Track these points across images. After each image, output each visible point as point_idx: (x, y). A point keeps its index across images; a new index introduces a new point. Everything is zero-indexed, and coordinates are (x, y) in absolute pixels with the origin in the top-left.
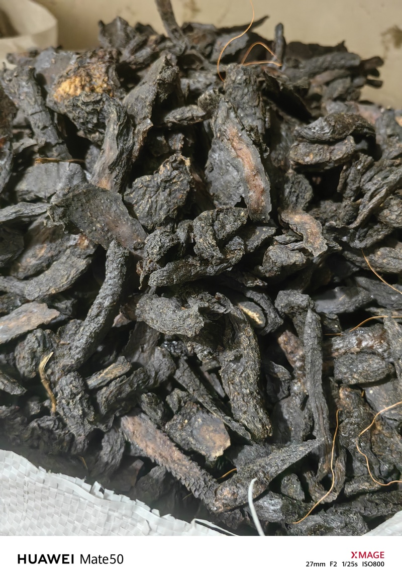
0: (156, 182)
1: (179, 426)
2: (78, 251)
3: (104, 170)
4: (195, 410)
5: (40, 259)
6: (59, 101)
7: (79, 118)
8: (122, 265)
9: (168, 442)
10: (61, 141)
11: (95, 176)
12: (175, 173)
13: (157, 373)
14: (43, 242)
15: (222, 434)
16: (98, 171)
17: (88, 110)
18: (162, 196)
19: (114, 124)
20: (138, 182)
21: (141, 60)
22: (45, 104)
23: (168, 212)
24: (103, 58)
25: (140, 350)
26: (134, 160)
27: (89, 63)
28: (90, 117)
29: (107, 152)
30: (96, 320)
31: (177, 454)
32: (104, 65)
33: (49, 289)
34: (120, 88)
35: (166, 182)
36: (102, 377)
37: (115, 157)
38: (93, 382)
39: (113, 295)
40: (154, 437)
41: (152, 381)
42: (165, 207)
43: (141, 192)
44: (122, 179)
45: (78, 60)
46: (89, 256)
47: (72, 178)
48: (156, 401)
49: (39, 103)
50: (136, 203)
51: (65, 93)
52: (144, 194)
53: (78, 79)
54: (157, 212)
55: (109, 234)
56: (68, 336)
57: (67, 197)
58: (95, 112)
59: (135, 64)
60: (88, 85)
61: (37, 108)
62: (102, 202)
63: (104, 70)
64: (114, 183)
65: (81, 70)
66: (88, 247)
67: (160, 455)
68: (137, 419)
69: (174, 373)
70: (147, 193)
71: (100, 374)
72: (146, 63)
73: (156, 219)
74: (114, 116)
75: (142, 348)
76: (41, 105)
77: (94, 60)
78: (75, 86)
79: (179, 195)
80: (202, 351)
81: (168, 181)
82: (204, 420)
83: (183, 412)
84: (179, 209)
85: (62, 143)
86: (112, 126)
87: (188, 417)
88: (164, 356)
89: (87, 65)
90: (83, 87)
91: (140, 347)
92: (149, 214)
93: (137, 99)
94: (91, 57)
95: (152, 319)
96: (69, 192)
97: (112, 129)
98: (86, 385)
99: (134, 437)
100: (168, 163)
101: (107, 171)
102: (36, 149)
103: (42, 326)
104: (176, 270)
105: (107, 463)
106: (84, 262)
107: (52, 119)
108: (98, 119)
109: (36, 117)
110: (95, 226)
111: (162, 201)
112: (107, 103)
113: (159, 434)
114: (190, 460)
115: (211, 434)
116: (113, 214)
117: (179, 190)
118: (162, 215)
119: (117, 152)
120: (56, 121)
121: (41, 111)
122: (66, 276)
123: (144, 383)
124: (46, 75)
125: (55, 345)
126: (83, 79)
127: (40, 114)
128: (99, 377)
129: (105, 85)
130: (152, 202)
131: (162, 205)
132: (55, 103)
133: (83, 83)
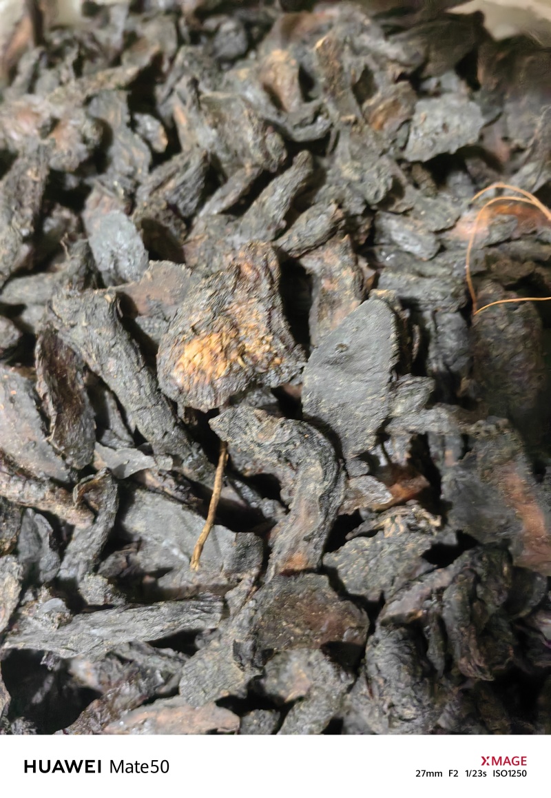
0: (379, 547)
3: (297, 542)
6: (187, 386)
11: (283, 554)
16: (288, 546)
19: (316, 480)
22: (157, 386)
27: (230, 303)
29: (302, 518)
32: (261, 307)
33: (219, 691)
37: (316, 526)
45: (212, 300)
47: (243, 555)
50: (343, 567)
51: (194, 368)
54: (376, 578)
57: (256, 620)
60: (234, 345)
61: (146, 401)
64: (313, 554)
65: (220, 318)
74: (316, 470)
76: (152, 392)
77: (240, 294)
86: (312, 485)
90: (226, 351)
97: (311, 488)
101: (302, 543)
119: (321, 520)
121: (154, 405)
124: (135, 296)
126: (225, 334)
127: (153, 410)
129: (267, 347)
130: (370, 569)
132: (181, 392)
133: (225, 342)
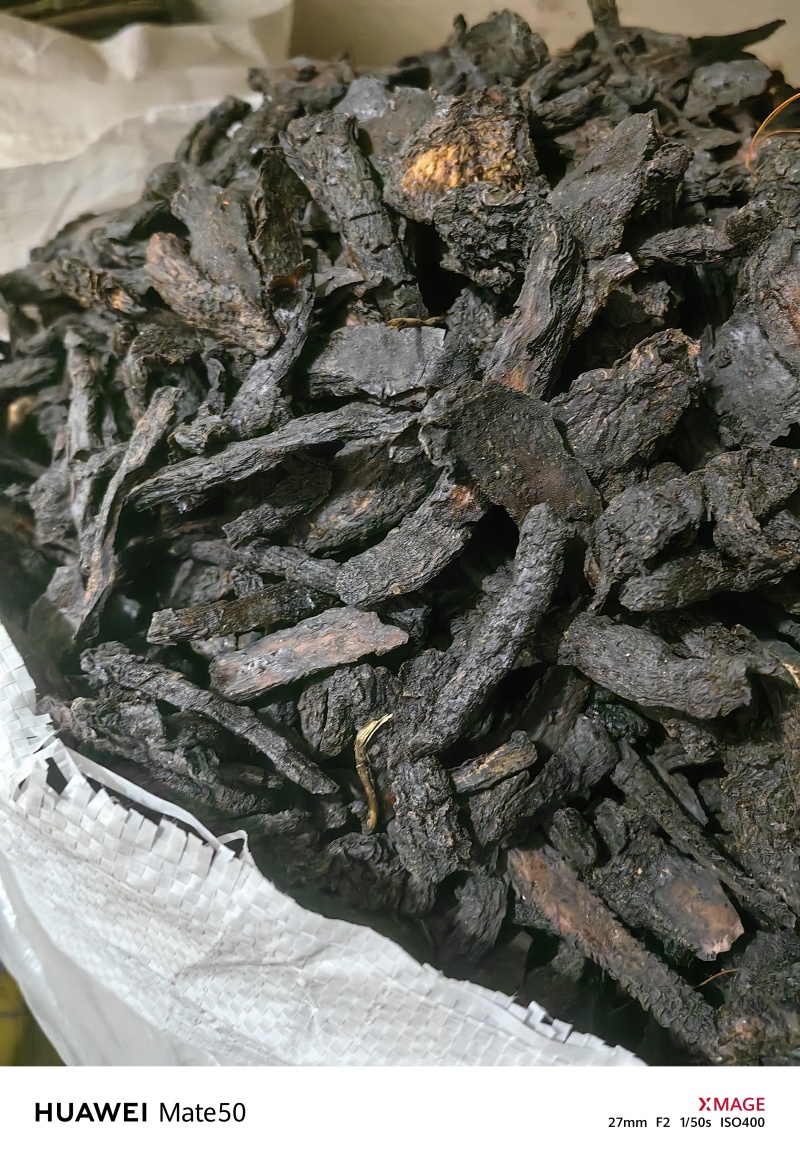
0: (622, 384)
1: (626, 880)
2: (449, 513)
3: (518, 352)
4: (655, 849)
5: (357, 518)
6: (413, 194)
7: (465, 235)
8: (558, 556)
9: (602, 910)
10: (410, 278)
11: (499, 363)
12: (668, 367)
13: (583, 769)
14: (369, 487)
15: (722, 906)
16: (506, 352)
17: (491, 223)
18: (631, 414)
19: (549, 257)
20: (583, 382)
21: (568, 112)
22: (381, 197)
23: (639, 447)
24: (504, 106)
25: (550, 718)
26: (576, 334)
27: (475, 117)
28: (492, 236)
29: (528, 314)
30: (494, 661)
31: (619, 935)
32: (506, 123)
33: (388, 585)
34: (538, 174)
35: (645, 386)
36: (484, 770)
37: (543, 327)
38: (465, 779)
39: (532, 613)
40: (574, 895)
41: (575, 786)
42: (635, 436)
43: (588, 401)
44: (551, 373)
45: (455, 109)
46: (469, 524)
47: (450, 363)
48: (582, 825)
49: (371, 196)
50: (573, 423)
51: (425, 177)
52: (594, 406)
53: (451, 151)
54: (616, 446)
55: (524, 486)
56: (418, 682)
57: (455, 406)
58: (506, 228)
59: (553, 120)
60: (471, 163)
61: (367, 206)
62: (515, 419)
63: (507, 134)
64: (536, 379)
65: (460, 129)
66: (470, 507)
67: (587, 933)
68: (537, 855)
69: (612, 771)
70: (599, 403)
71: (480, 763)
72: (577, 118)
73: (611, 458)
74: (550, 241)
75: (554, 714)
76: (374, 200)
77: (486, 110)
78: (446, 164)
79: (664, 412)
80: (697, 740)
81: (649, 384)
82: (677, 872)
83: (633, 851)
84: (660, 441)
85: (412, 283)
86: (544, 262)
87: (644, 864)
88: (597, 735)
89: (471, 119)
90: (462, 167)
91: (550, 713)
92: (600, 447)
93: (588, 204)
94: (480, 105)
95: (605, 669)
96: (458, 397)
97: (541, 268)
98: (453, 785)
99: (534, 892)
100: (650, 346)
101: (524, 354)
102: (361, 290)
103: (370, 659)
104: (681, 578)
105: (474, 937)
106: (458, 535)
107: (395, 230)
108: (509, 243)
109: (364, 223)
110: (499, 468)
111: (631, 422)
112: (536, 212)
113: (582, 889)
114: (646, 949)
115: (697, 904)
116: (533, 446)
117: (668, 403)
118: (627, 453)
119: (551, 317)
120: (402, 236)
121: (374, 213)
122: (423, 563)
123: (563, 787)
124: (373, 133)
125: (392, 699)
126: (463, 149)
127: (372, 218)
128: (478, 772)
129: (508, 167)
130: (609, 424)
131: (629, 432)
132: (405, 198)
133: (461, 158)
